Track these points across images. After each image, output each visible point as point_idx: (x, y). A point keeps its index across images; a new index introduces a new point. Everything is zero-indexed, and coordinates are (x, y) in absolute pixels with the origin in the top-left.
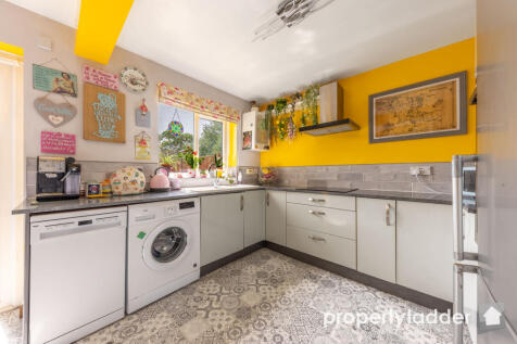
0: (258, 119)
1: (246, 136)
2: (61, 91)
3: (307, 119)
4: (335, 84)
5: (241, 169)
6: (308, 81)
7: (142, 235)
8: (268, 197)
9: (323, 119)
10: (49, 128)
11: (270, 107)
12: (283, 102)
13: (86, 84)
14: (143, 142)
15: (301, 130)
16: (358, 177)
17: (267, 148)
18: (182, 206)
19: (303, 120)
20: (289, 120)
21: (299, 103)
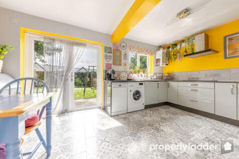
0: (163, 53)
1: (158, 61)
2: (109, 52)
3: (188, 51)
4: (204, 34)
5: (155, 74)
6: (188, 34)
7: (131, 91)
8: (168, 84)
9: (197, 50)
10: (107, 62)
11: (169, 48)
12: (176, 45)
13: (114, 49)
14: (125, 65)
15: (185, 56)
16: (218, 75)
17: (167, 65)
18: (140, 84)
19: (186, 51)
20: (179, 52)
21: (183, 45)
